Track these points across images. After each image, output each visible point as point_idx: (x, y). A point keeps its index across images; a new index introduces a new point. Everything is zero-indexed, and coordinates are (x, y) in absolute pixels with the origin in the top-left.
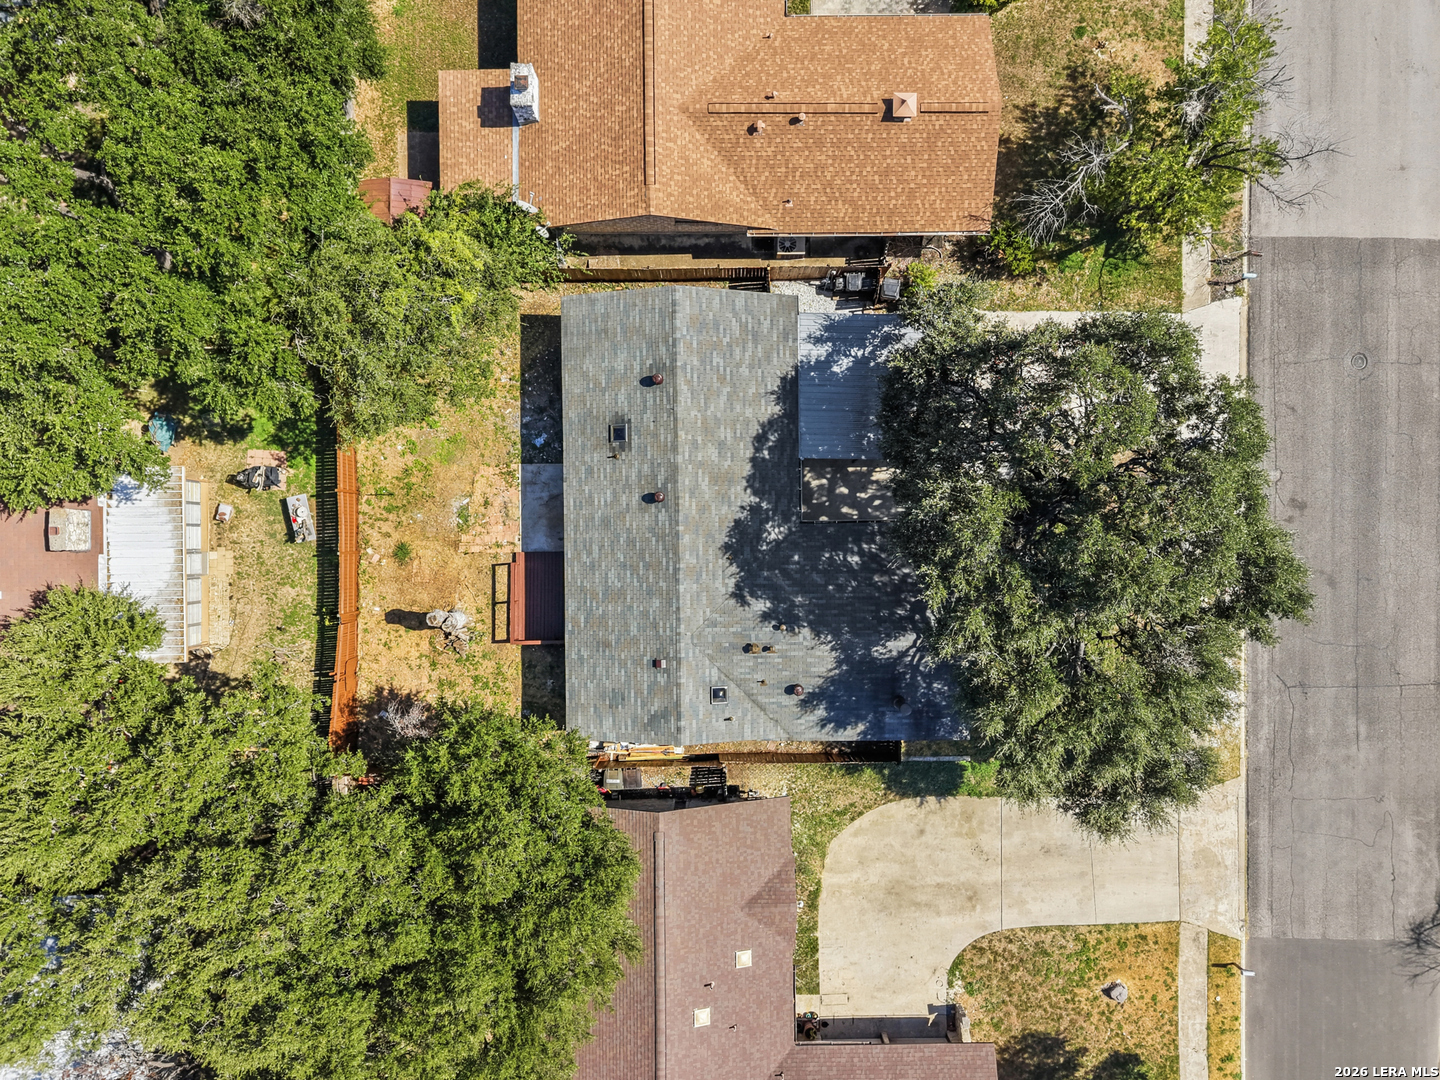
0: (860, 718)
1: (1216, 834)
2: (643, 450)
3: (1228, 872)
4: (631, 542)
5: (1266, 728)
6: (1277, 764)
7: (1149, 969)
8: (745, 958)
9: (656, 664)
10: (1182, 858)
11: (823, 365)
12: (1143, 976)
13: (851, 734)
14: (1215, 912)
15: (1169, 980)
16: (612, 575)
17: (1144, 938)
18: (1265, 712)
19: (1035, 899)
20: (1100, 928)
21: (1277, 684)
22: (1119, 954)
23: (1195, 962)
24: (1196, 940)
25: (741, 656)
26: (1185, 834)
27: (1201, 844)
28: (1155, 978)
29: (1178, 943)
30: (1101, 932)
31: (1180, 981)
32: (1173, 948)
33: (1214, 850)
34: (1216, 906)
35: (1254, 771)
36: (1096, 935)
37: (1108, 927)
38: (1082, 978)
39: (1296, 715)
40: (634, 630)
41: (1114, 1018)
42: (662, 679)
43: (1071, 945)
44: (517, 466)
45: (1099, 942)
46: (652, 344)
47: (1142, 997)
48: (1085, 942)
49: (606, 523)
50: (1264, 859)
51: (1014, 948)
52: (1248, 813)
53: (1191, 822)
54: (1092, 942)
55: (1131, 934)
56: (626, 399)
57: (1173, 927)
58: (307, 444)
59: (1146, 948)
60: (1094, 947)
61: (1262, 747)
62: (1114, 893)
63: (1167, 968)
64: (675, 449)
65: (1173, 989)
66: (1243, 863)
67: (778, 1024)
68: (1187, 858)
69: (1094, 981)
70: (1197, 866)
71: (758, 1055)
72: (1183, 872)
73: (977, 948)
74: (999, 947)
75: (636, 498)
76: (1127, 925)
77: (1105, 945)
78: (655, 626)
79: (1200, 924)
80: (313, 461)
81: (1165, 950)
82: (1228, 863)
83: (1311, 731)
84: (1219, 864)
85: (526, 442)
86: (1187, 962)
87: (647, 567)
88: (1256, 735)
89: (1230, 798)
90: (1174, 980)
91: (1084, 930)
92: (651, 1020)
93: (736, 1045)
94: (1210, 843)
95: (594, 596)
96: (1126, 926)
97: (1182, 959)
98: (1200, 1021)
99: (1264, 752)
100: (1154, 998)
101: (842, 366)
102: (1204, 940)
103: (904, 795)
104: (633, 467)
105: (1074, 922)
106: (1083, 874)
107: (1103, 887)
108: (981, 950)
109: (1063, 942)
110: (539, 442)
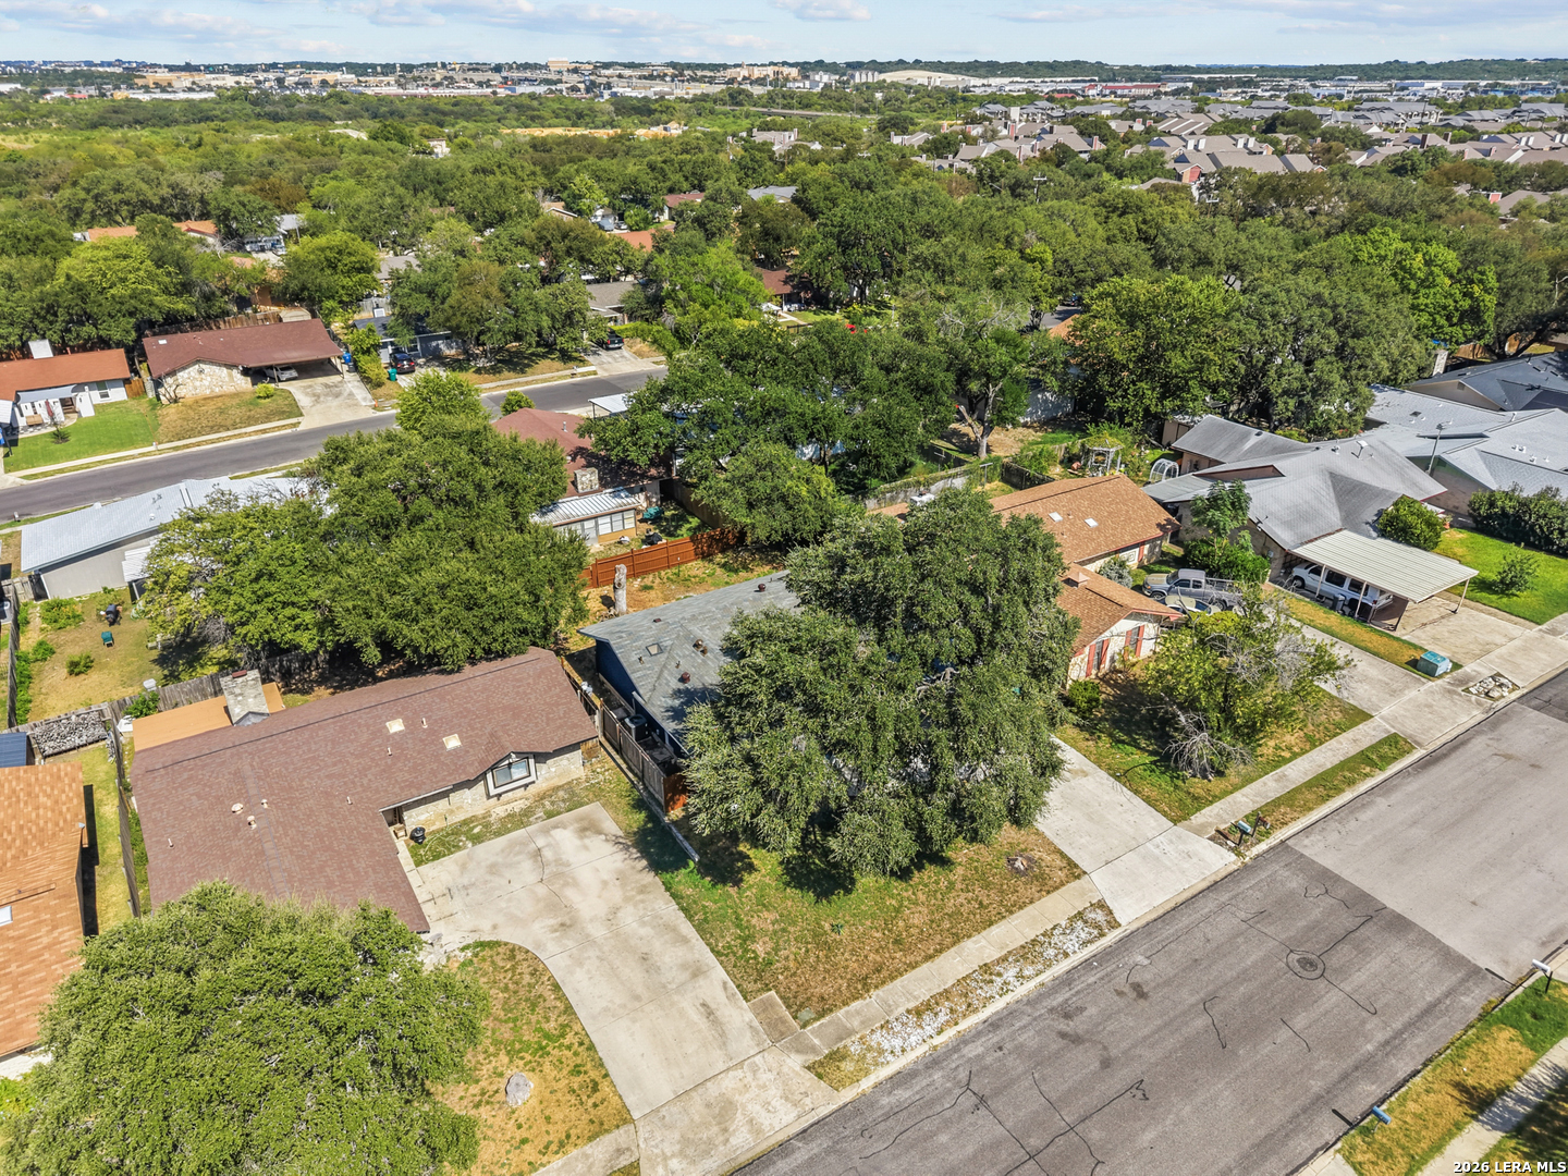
1: (758, 1107)
3: (721, 1148)
5: (907, 1094)
6: (881, 1127)
7: (558, 1116)
8: (453, 742)
10: (709, 1084)
12: (547, 1113)
14: (665, 1158)
15: (554, 1147)
17: (595, 1088)
18: (924, 1083)
19: (589, 971)
20: (586, 1042)
21: (963, 1075)
22: (565, 1072)
23: (590, 1168)
24: (620, 1152)
26: (739, 1073)
27: (737, 1097)
28: (551, 1128)
29: (607, 1131)
30: (581, 1044)
31: (557, 1162)
32: (598, 1130)
33: (739, 1114)
34: (673, 1156)
35: (855, 1109)
36: (576, 1041)
37: (591, 1047)
38: (520, 1051)
39: (948, 1114)
41: (482, 1109)
43: (552, 1024)
45: (569, 1048)
47: (520, 1127)
48: (563, 1035)
51: (527, 980)
52: (804, 1131)
53: (755, 1072)
54: (566, 1042)
55: (594, 1074)
57: (624, 1118)
59: (584, 1098)
60: (562, 1045)
61: (885, 1101)
62: (632, 1034)
63: (568, 1137)
65: (545, 1159)
66: (743, 1159)
67: (397, 790)
68: (713, 1090)
69: (521, 1063)
70: (708, 1105)
71: (365, 781)
72: (694, 1094)
73: (513, 952)
74: (523, 968)
76: (602, 1065)
77: (569, 1054)
79: (642, 1146)
81: (592, 1121)
82: (733, 1141)
83: (943, 1138)
84: (725, 1130)
86: (587, 1156)
88: (893, 1088)
89: (808, 1101)
90: (557, 1153)
91: (577, 1028)
93: (373, 760)
94: (744, 1107)
96: (600, 1065)
97: (588, 1149)
99: (882, 1107)
100: (524, 1141)
102: (624, 1161)
105: (581, 1014)
106: (637, 998)
107: (634, 1021)
108: (512, 957)
109: (553, 1017)
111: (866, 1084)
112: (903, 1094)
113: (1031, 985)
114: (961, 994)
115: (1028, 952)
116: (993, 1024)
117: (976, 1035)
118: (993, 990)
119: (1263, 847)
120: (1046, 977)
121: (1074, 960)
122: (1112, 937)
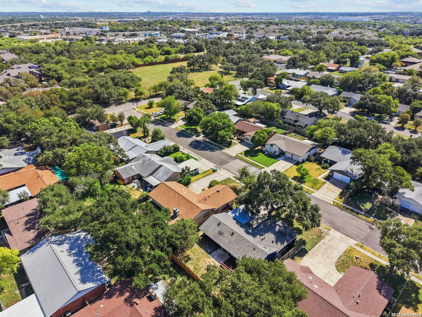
0: (284, 241)
1: (338, 235)
2: (226, 231)
3: (346, 238)
4: (235, 241)
5: (326, 222)
6: (332, 225)
7: (356, 253)
8: (311, 278)
9: (254, 249)
10: (340, 240)
11: (236, 215)
13: (286, 244)
14: (352, 242)
16: (237, 247)
17: (350, 250)
19: (333, 255)
22: (350, 254)
23: (359, 248)
25: (263, 242)
26: (336, 237)
27: (339, 237)
28: (358, 253)
29: (354, 248)
30: (345, 253)
35: (332, 227)
40: (247, 249)
41: (362, 261)
42: (257, 250)
43: (345, 257)
44: (209, 256)
45: (347, 254)
46: (215, 222)
48: (345, 255)
49: (230, 243)
50: (347, 234)
51: (340, 263)
52: (338, 231)
55: (348, 251)
56: (218, 229)
57: (351, 246)
58: (176, 274)
59: (352, 251)
61: (328, 224)
62: (339, 248)
63: (358, 251)
64: (229, 228)
65: (362, 253)
69: (353, 259)
70: (342, 239)
72: (342, 241)
73: (337, 266)
74: (339, 264)
75: (230, 236)
78: (249, 246)
79: (352, 244)
80: (179, 275)
81: (354, 250)
84: (344, 237)
85: (207, 252)
87: (240, 241)
88: (326, 224)
89: (334, 231)
90: (360, 252)
91: (343, 254)
92: (310, 291)
93: (325, 289)
95: (238, 251)
96: (346, 250)
97: (357, 249)
98: (370, 254)
100: (362, 255)
101: (237, 214)
102: (355, 245)
103: (303, 257)
104: (227, 234)
105: (341, 254)
106: (333, 249)
107: (337, 248)
110: (209, 251)
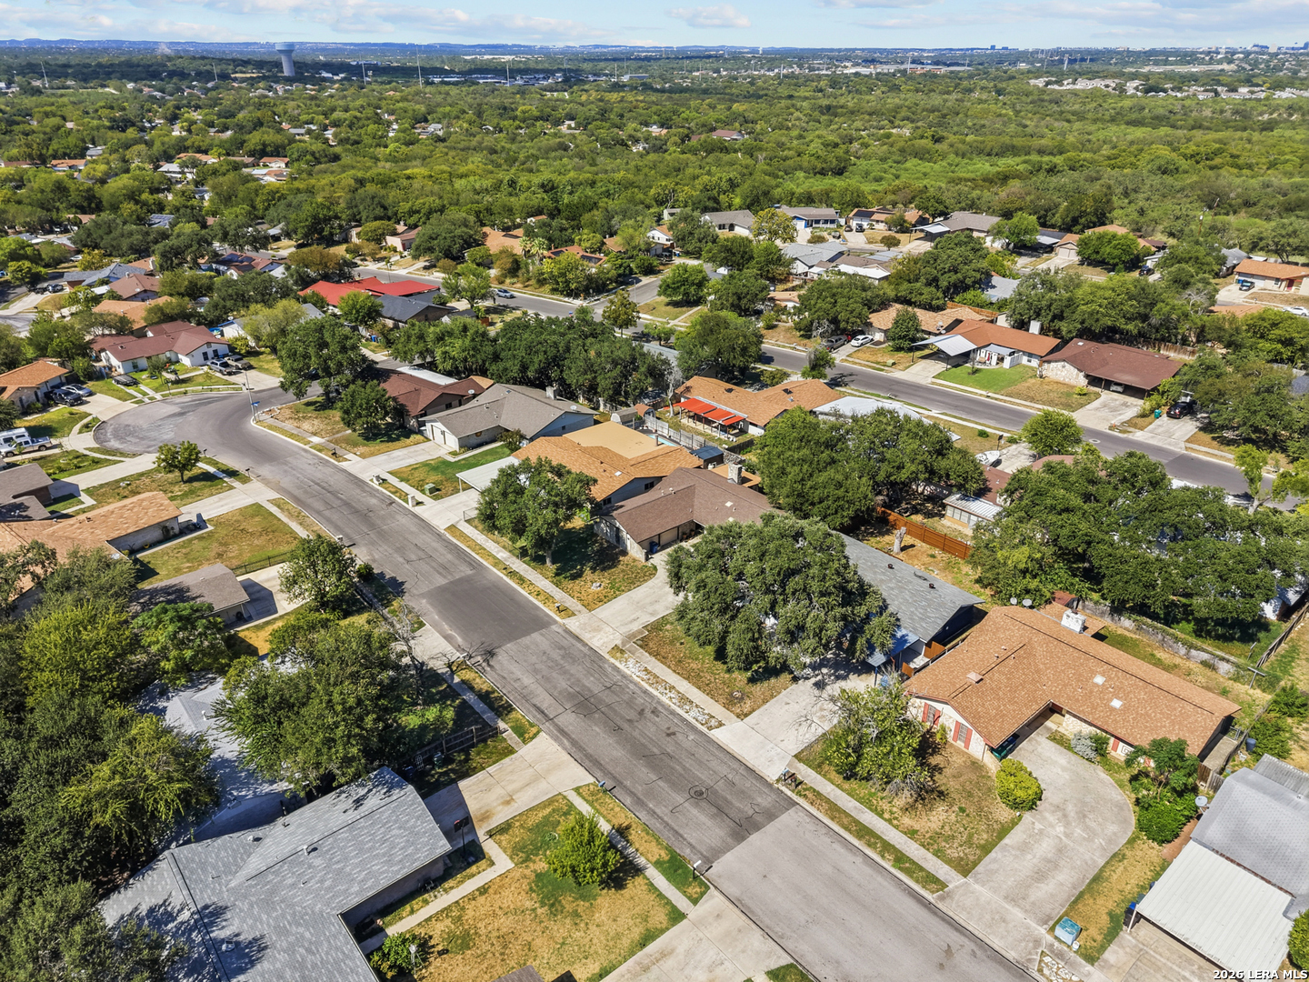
5: (610, 672)
6: (596, 666)
10: (607, 625)
17: (601, 602)
18: (614, 674)
21: (620, 683)
22: (606, 594)
26: (612, 631)
27: (603, 632)
33: (597, 633)
36: (618, 594)
39: (603, 680)
43: (624, 588)
48: (619, 591)
52: (592, 648)
54: (617, 592)
55: (606, 600)
68: (605, 626)
76: (609, 601)
83: (592, 679)
88: (611, 667)
89: (602, 645)
91: (623, 593)
99: (604, 665)
105: (629, 593)
111: (612, 660)
112: (610, 670)
113: (668, 702)
114: (657, 680)
115: (684, 700)
116: (645, 692)
117: (641, 688)
118: (662, 690)
119: (789, 793)
120: (673, 707)
121: (685, 716)
122: (704, 729)
